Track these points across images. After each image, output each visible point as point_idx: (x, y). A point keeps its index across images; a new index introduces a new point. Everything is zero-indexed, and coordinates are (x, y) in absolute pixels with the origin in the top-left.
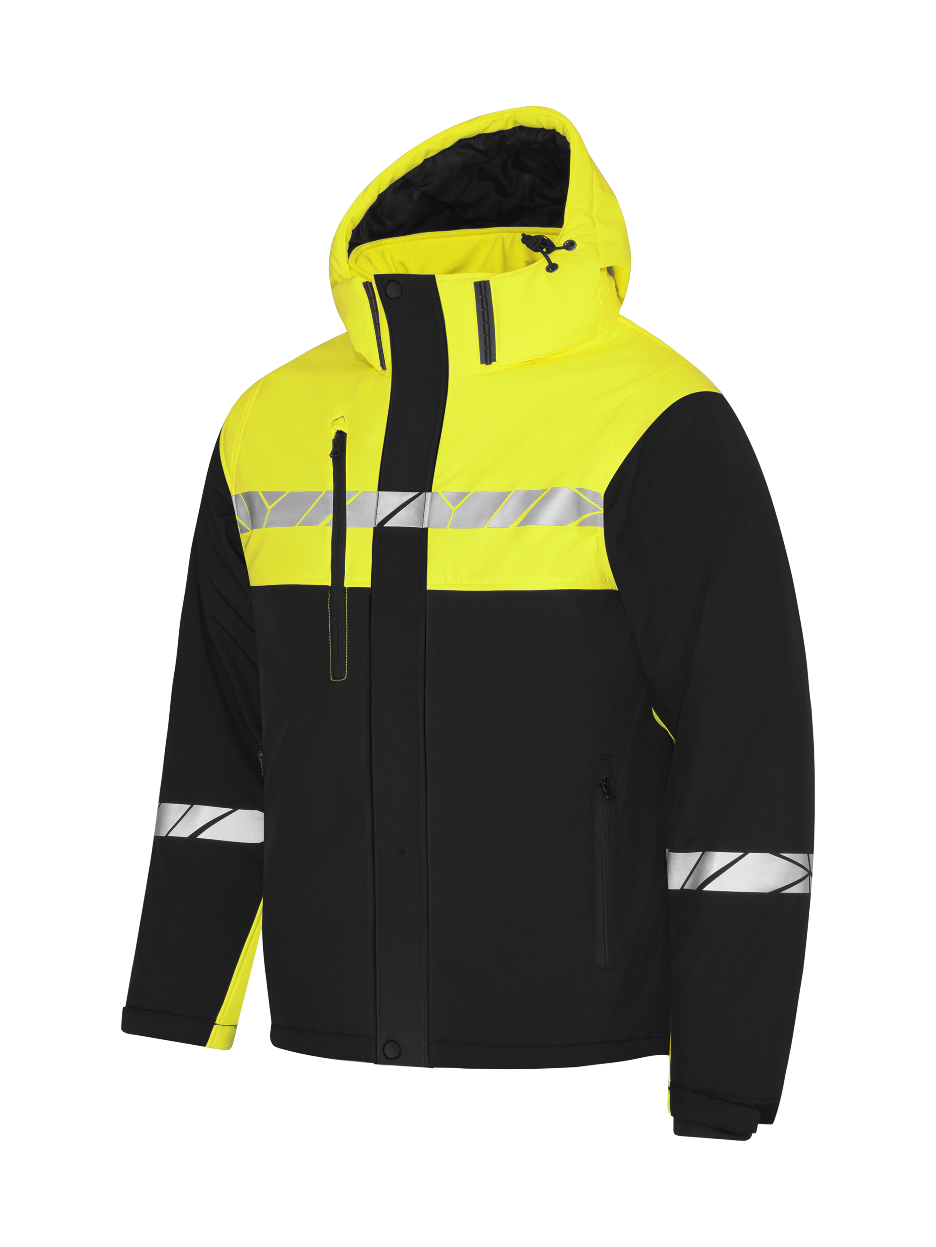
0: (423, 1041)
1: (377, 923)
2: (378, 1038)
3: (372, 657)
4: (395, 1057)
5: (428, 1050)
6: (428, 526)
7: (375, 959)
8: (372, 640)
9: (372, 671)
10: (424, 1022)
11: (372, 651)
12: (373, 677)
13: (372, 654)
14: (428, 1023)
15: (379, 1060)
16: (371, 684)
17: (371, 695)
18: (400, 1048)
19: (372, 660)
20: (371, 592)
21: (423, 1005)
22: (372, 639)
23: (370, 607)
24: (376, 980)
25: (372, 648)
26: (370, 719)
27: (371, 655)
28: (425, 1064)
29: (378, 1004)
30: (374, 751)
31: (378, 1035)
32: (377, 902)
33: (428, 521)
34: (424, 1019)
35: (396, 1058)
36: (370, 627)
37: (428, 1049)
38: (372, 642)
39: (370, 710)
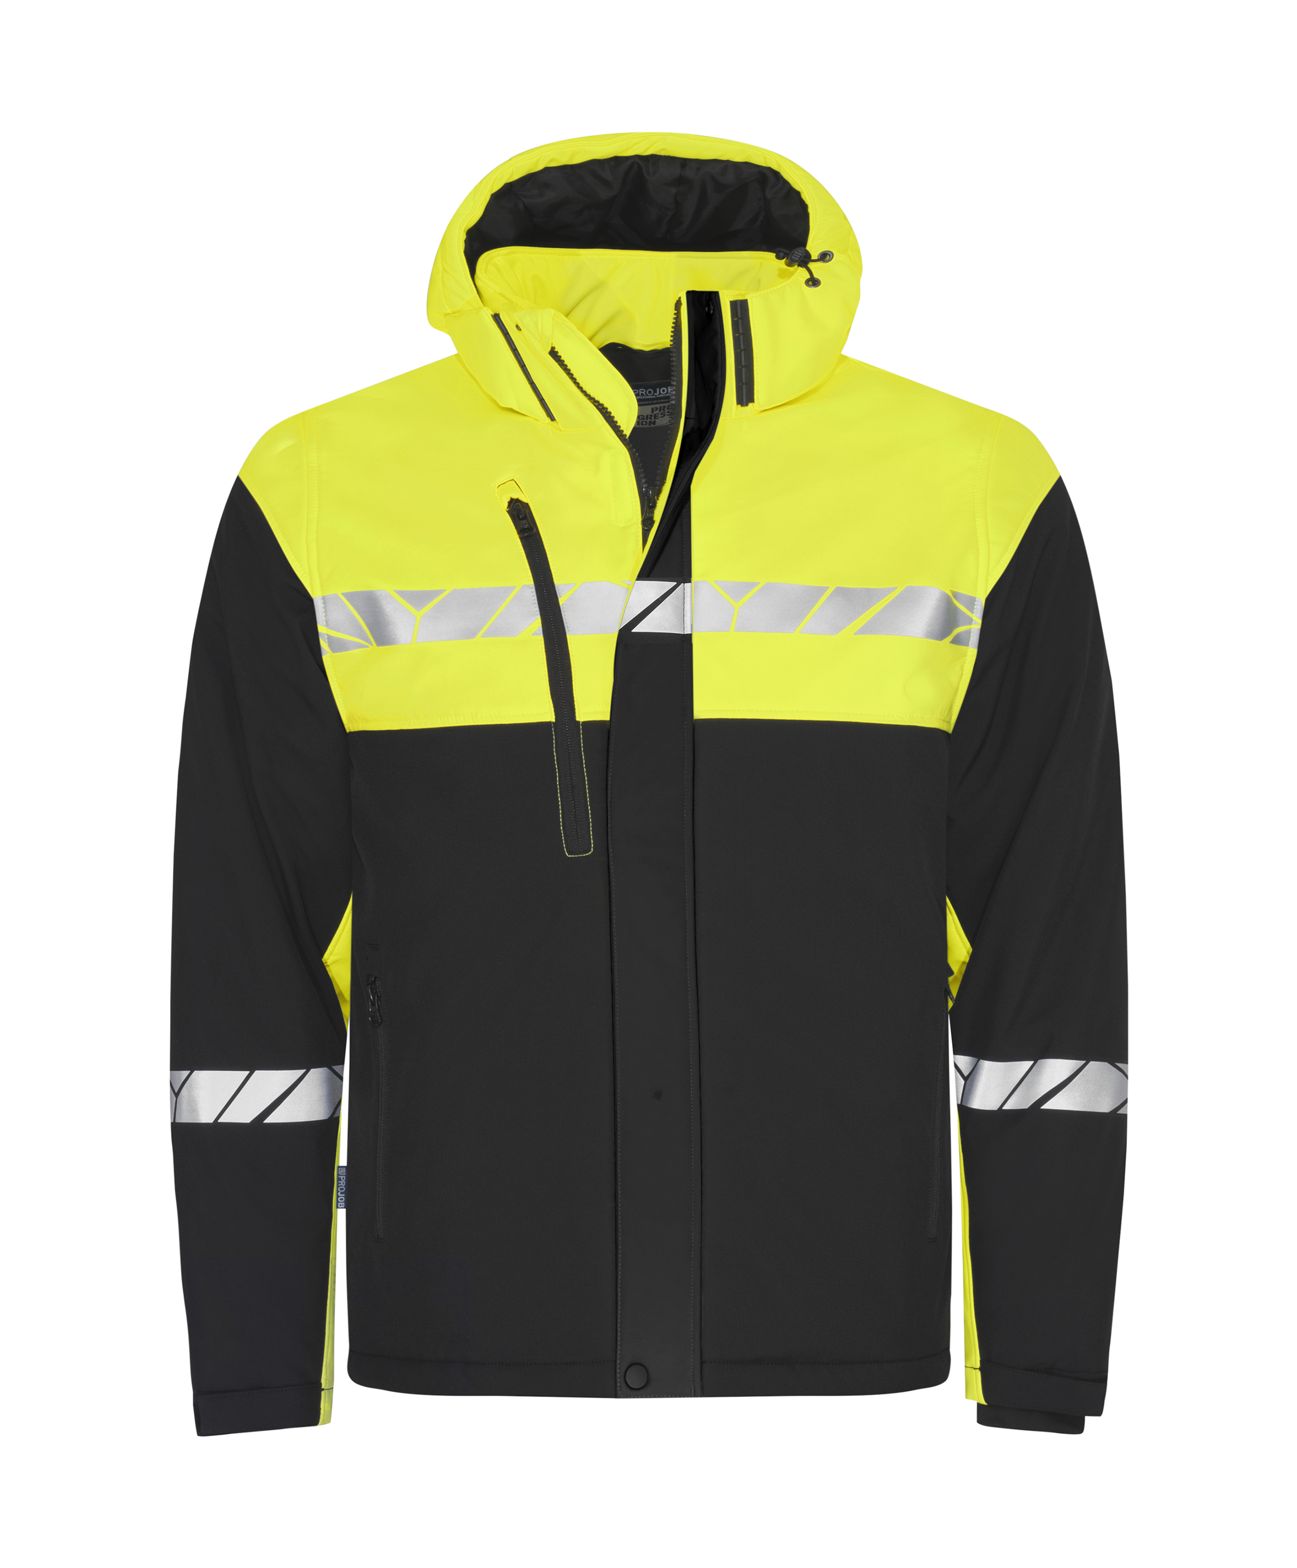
0: (692, 1360)
1: (619, 1196)
2: (618, 1361)
3: (609, 817)
4: (641, 1386)
5: (701, 1373)
6: (692, 631)
7: (617, 1248)
8: (608, 793)
9: (610, 838)
10: (692, 1333)
11: (609, 808)
12: (610, 846)
13: (609, 813)
14: (701, 1333)
15: (619, 1392)
16: (608, 857)
17: (609, 872)
18: (648, 1374)
19: (609, 821)
20: (610, 726)
21: (692, 1309)
22: (609, 791)
23: (608, 746)
24: (617, 1278)
25: (609, 804)
26: (610, 905)
27: (607, 814)
28: (694, 1392)
29: (619, 1312)
30: (616, 951)
31: (619, 1356)
32: (619, 1167)
33: (692, 625)
34: (692, 1329)
35: (643, 1387)
36: (607, 775)
37: (701, 1370)
38: (609, 795)
39: (610, 893)
